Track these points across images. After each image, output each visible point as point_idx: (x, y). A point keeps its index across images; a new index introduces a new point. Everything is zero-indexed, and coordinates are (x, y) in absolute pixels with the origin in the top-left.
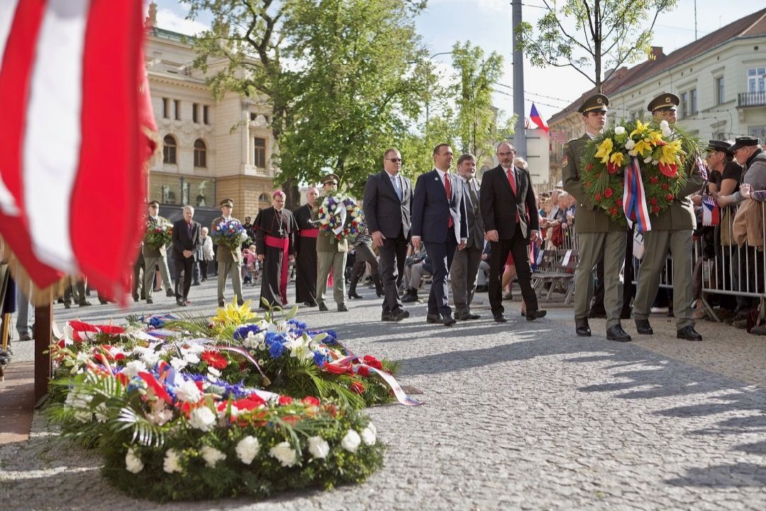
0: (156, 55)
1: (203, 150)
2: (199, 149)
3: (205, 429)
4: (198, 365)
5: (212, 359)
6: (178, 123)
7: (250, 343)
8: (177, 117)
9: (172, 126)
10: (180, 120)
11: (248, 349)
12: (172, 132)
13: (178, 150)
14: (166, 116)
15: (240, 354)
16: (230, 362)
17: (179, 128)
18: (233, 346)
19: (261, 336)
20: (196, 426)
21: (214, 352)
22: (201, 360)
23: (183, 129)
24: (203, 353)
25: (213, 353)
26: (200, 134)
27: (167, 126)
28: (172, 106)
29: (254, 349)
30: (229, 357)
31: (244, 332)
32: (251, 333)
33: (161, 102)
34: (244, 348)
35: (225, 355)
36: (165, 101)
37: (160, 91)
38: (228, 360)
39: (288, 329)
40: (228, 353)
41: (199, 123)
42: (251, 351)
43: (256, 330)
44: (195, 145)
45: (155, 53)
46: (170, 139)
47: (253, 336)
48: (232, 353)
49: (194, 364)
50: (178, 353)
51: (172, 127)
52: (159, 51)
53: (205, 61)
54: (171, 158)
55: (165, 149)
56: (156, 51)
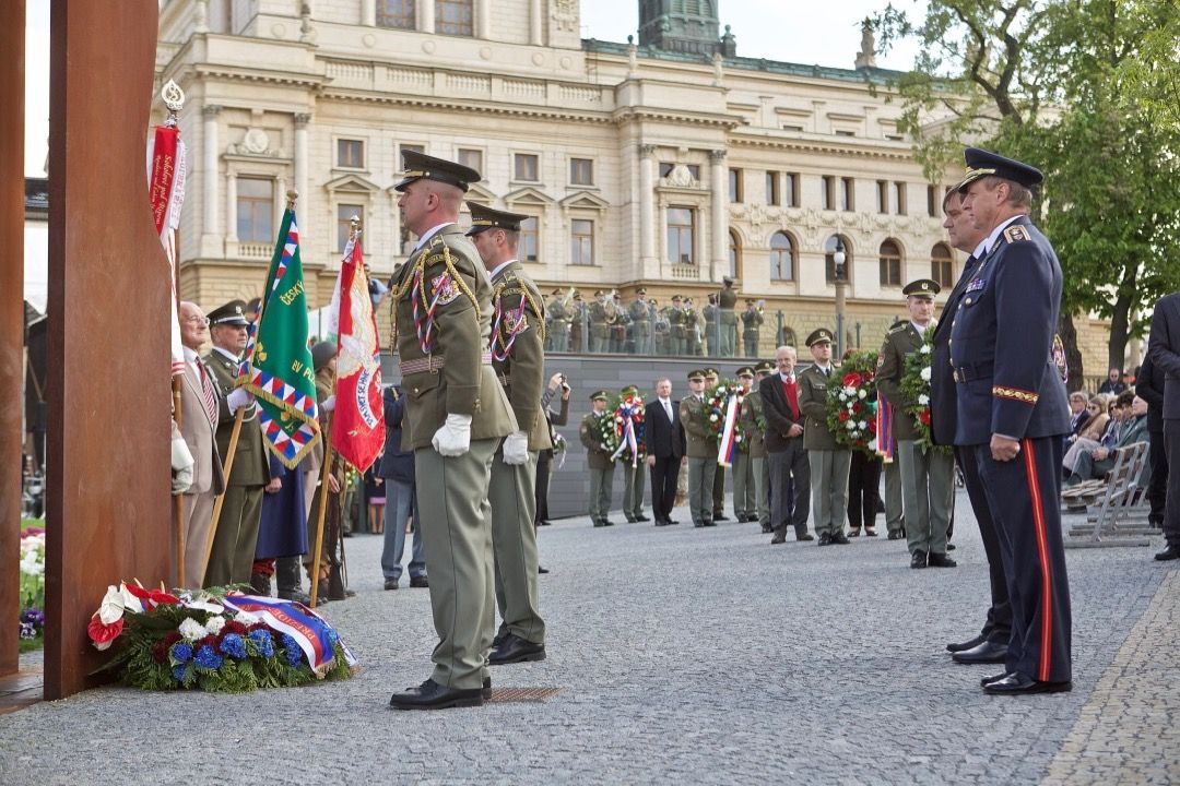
0: (868, 111)
1: (947, 260)
2: (941, 260)
6: (902, 220)
8: (901, 211)
9: (893, 223)
10: (906, 215)
12: (892, 235)
13: (902, 262)
14: (883, 210)
17: (904, 228)
23: (911, 227)
26: (941, 235)
27: (883, 227)
28: (892, 190)
33: (874, 187)
36: (882, 184)
37: (871, 171)
41: (940, 217)
44: (934, 253)
45: (865, 108)
46: (891, 246)
51: (892, 227)
52: (871, 105)
53: (915, 119)
54: (891, 276)
55: (883, 262)
56: (867, 105)
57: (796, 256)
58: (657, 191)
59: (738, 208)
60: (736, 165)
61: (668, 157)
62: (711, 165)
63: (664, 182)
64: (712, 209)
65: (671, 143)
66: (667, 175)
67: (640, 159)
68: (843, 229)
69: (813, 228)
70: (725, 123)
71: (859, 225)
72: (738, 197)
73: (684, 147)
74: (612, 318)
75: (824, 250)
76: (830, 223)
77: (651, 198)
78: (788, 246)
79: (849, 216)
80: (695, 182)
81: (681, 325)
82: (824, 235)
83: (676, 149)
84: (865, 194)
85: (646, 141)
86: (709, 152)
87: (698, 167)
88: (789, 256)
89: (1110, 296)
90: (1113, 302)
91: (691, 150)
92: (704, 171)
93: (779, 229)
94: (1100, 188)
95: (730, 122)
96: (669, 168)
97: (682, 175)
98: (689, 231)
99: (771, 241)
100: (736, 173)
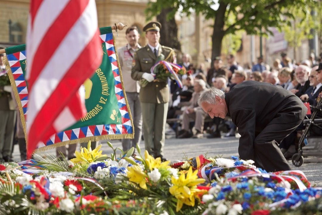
3: (68, 211)
7: (99, 175)
11: (97, 180)
15: (92, 183)
16: (84, 188)
18: (86, 177)
19: (107, 170)
20: (63, 209)
21: (73, 181)
22: (64, 186)
24: (65, 181)
29: (102, 179)
30: (84, 184)
31: (95, 168)
32: (99, 168)
34: (94, 179)
35: (81, 183)
38: (82, 186)
39: (127, 165)
40: (83, 182)
42: (100, 181)
43: (102, 165)
47: (101, 170)
48: (86, 182)
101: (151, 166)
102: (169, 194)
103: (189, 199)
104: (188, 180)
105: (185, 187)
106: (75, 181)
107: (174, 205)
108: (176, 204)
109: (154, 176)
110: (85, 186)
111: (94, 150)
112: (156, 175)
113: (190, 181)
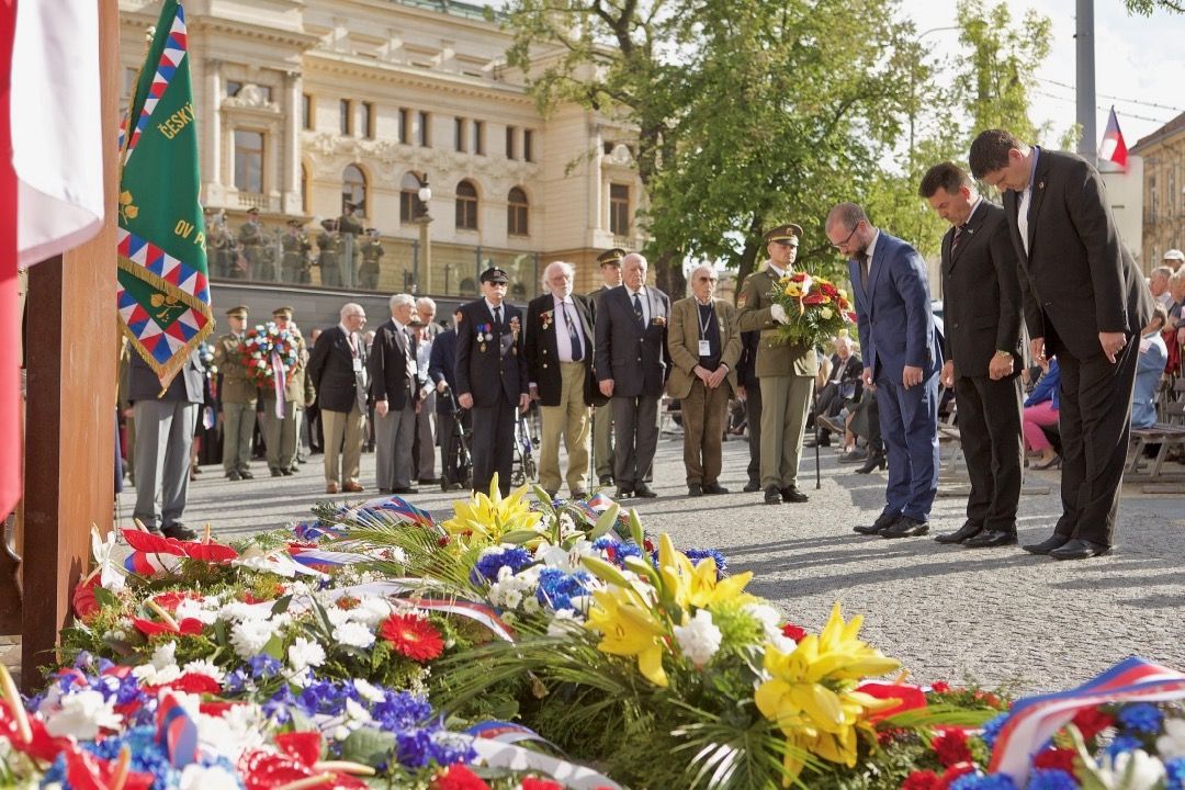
0: (445, 45)
1: (523, 205)
2: (517, 205)
4: (368, 651)
5: (408, 636)
6: (481, 160)
7: (503, 595)
8: (479, 150)
9: (471, 164)
10: (485, 155)
11: (497, 610)
12: (470, 175)
13: (480, 205)
14: (460, 147)
15: (477, 623)
16: (451, 643)
17: (482, 168)
18: (461, 601)
19: (530, 577)
21: (414, 617)
22: (379, 639)
23: (490, 170)
24: (385, 621)
25: (410, 622)
26: (519, 179)
27: (462, 166)
28: (470, 129)
29: (512, 610)
30: (448, 630)
31: (491, 567)
32: (505, 570)
33: (452, 124)
34: (488, 608)
35: (440, 625)
36: (460, 122)
37: (450, 106)
38: (445, 637)
40: (445, 621)
41: (517, 160)
42: (504, 616)
43: (517, 561)
44: (511, 198)
45: (443, 41)
46: (467, 188)
47: (510, 578)
48: (459, 622)
49: (358, 649)
50: (320, 620)
51: (470, 167)
52: (448, 38)
53: (525, 51)
54: (468, 219)
55: (459, 204)
56: (445, 38)
57: (368, 189)
58: (224, 111)
59: (309, 136)
60: (310, 91)
61: (236, 75)
62: (285, 88)
63: (232, 102)
64: (285, 134)
65: (241, 60)
66: (235, 95)
67: (205, 75)
68: (419, 165)
69: (388, 163)
70: (299, 44)
71: (436, 163)
72: (308, 124)
73: (256, 64)
74: (218, 242)
75: (398, 187)
76: (407, 158)
77: (217, 119)
78: (361, 181)
79: (426, 152)
80: (266, 104)
81: (296, 253)
82: (399, 170)
83: (245, 66)
84: (442, 131)
85: (213, 55)
86: (284, 73)
87: (270, 89)
88: (362, 191)
89: (738, 245)
90: (740, 251)
91: (263, 69)
92: (277, 92)
93: (351, 162)
94: (742, 130)
95: (306, 42)
96: (237, 86)
97: (252, 96)
98: (258, 156)
99: (345, 174)
100: (308, 98)
101: (683, 596)
102: (753, 712)
103: (836, 737)
104: (832, 659)
105: (818, 689)
106: (418, 619)
107: (775, 761)
108: (781, 757)
109: (697, 642)
110: (452, 637)
111: (507, 499)
112: (705, 638)
113: (839, 664)
